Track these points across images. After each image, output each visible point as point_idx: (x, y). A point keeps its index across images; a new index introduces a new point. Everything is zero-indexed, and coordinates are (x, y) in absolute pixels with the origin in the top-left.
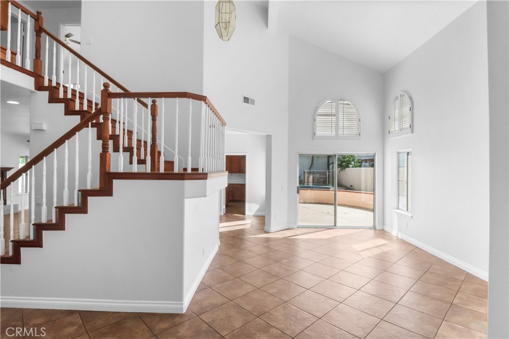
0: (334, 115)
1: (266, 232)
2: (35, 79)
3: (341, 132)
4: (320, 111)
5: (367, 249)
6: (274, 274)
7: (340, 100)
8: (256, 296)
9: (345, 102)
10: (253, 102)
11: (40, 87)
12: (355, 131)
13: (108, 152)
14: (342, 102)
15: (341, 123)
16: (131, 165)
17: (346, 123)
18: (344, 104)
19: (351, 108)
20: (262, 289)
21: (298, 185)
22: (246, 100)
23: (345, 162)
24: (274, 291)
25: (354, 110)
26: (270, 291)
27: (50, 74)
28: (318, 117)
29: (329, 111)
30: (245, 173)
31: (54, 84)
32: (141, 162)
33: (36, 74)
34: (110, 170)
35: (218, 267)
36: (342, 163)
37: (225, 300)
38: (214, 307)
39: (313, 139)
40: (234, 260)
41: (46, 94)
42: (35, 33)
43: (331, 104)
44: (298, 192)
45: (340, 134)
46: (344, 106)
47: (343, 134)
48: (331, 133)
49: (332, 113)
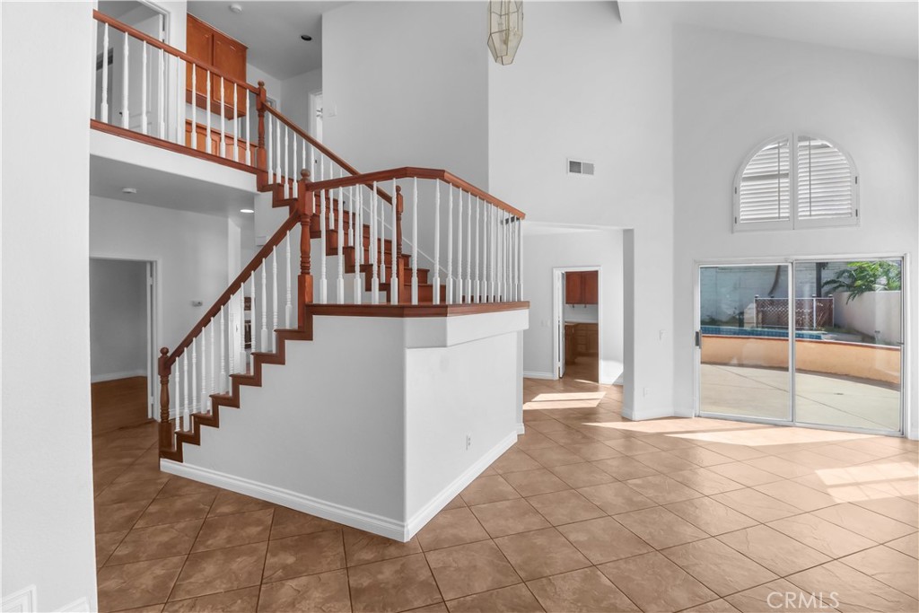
0: (786, 175)
1: (625, 419)
2: (257, 178)
3: (803, 211)
4: (749, 170)
5: (857, 484)
6: (598, 504)
7: (802, 139)
8: (540, 541)
9: (813, 143)
10: (590, 169)
11: (263, 187)
12: (845, 207)
13: (309, 273)
14: (807, 143)
15: (803, 192)
16: (368, 292)
17: (818, 191)
18: (810, 147)
19: (833, 154)
20: (560, 529)
21: (698, 327)
22: (575, 167)
23: (861, 279)
24: (582, 537)
25: (842, 158)
26: (572, 537)
27: (275, 168)
28: (742, 184)
29: (772, 167)
30: (597, 303)
31: (279, 180)
32: (385, 287)
33: (259, 170)
34: (312, 301)
35: (500, 472)
36: (854, 282)
37: (482, 534)
38: (459, 543)
39: (732, 232)
40: (537, 463)
41: (269, 195)
42: (257, 113)
43: (776, 151)
44: (698, 343)
45: (801, 216)
46: (812, 152)
47: (810, 215)
48: (777, 215)
49: (779, 171)
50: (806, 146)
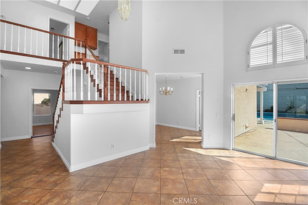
0: (271, 43)
3: (279, 59)
4: (254, 43)
12: (300, 56)
14: (281, 27)
15: (279, 50)
17: (286, 49)
18: (282, 29)
19: (294, 30)
25: (299, 32)
28: (251, 50)
34: (64, 100)
39: (247, 72)
43: (266, 33)
45: (278, 62)
46: (283, 31)
47: (282, 61)
48: (267, 62)
49: (267, 42)
50: (280, 29)
